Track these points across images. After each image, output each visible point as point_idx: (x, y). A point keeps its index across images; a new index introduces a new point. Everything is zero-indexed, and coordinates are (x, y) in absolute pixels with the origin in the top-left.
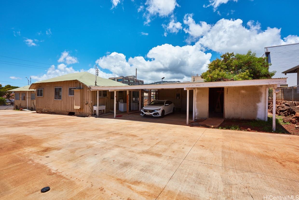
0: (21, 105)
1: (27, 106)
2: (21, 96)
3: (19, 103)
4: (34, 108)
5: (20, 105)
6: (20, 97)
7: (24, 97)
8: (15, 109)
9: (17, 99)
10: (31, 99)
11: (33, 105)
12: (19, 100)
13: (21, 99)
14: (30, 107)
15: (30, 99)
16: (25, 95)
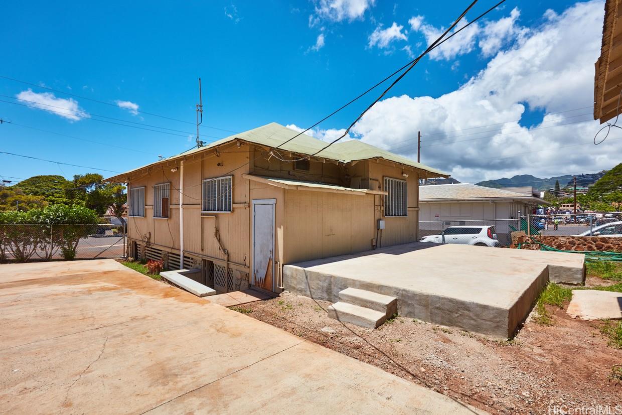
0: (152, 241)
1: (182, 249)
2: (150, 200)
3: (145, 232)
4: (224, 264)
5: (148, 242)
6: (148, 204)
7: (166, 202)
8: (128, 256)
9: (136, 212)
10: (199, 212)
11: (217, 244)
12: (145, 216)
13: (150, 212)
14: (199, 259)
15: (197, 212)
16: (167, 193)
